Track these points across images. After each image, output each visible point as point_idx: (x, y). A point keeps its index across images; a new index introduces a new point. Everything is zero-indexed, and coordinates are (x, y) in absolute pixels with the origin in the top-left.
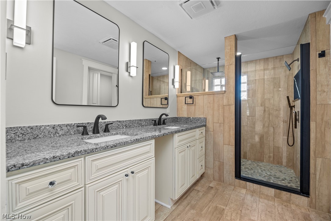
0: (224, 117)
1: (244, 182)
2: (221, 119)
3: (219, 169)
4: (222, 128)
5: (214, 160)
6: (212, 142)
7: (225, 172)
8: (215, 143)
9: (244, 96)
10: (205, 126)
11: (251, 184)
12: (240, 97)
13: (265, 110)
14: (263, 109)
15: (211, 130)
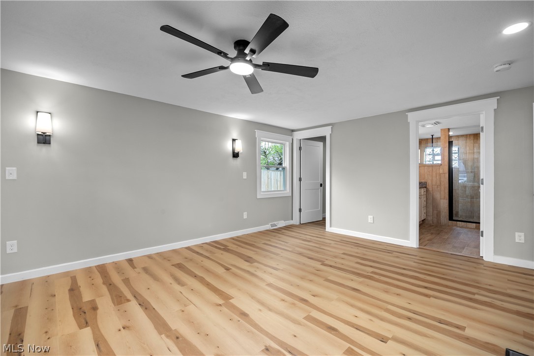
0: (440, 181)
1: (455, 222)
2: (438, 182)
3: (437, 215)
4: (439, 189)
5: (433, 210)
6: (431, 198)
7: (441, 217)
8: (434, 199)
9: (455, 164)
10: (426, 187)
11: (460, 223)
12: (452, 165)
13: (475, 176)
14: (473, 175)
15: (431, 189)
